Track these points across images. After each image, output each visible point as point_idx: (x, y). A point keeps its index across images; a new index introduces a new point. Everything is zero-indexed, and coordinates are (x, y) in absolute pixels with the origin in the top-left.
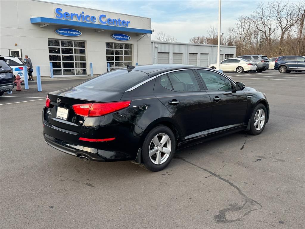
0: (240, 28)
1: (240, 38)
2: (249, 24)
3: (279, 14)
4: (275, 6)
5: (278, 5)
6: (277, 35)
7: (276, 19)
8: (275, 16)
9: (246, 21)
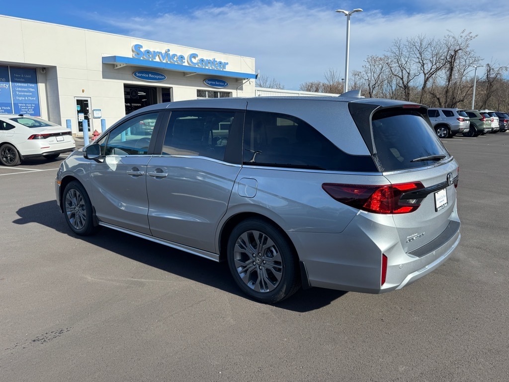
0: (369, 71)
1: (369, 85)
2: (380, 66)
3: (420, 54)
4: (416, 44)
5: (420, 42)
6: (417, 82)
7: (417, 60)
8: (416, 56)
9: (377, 63)
